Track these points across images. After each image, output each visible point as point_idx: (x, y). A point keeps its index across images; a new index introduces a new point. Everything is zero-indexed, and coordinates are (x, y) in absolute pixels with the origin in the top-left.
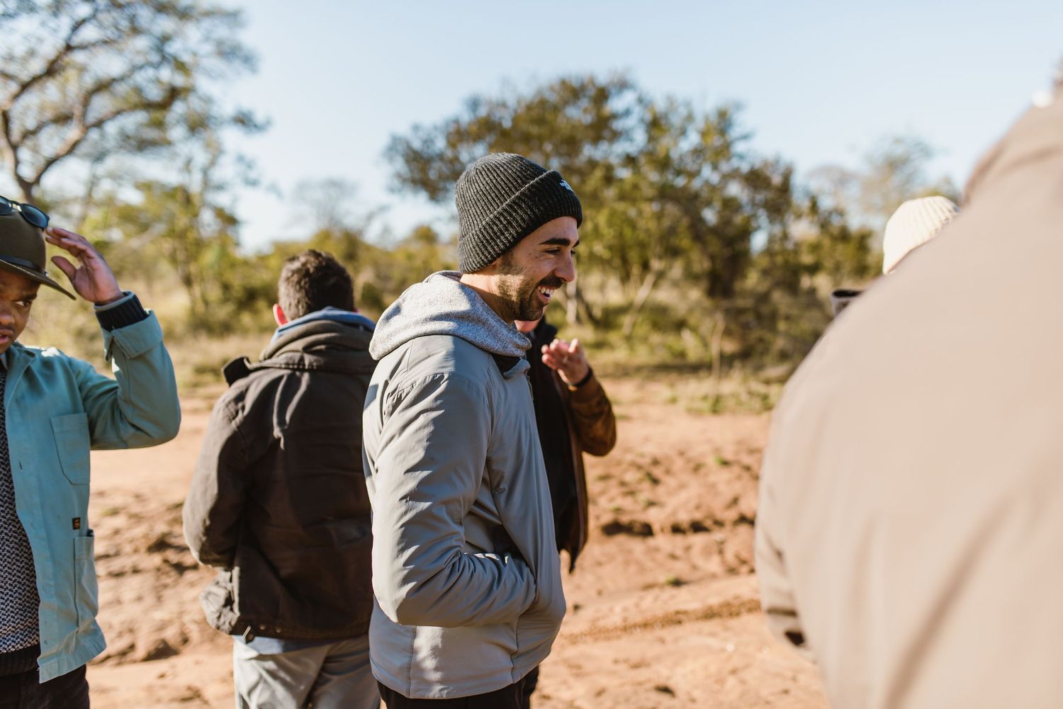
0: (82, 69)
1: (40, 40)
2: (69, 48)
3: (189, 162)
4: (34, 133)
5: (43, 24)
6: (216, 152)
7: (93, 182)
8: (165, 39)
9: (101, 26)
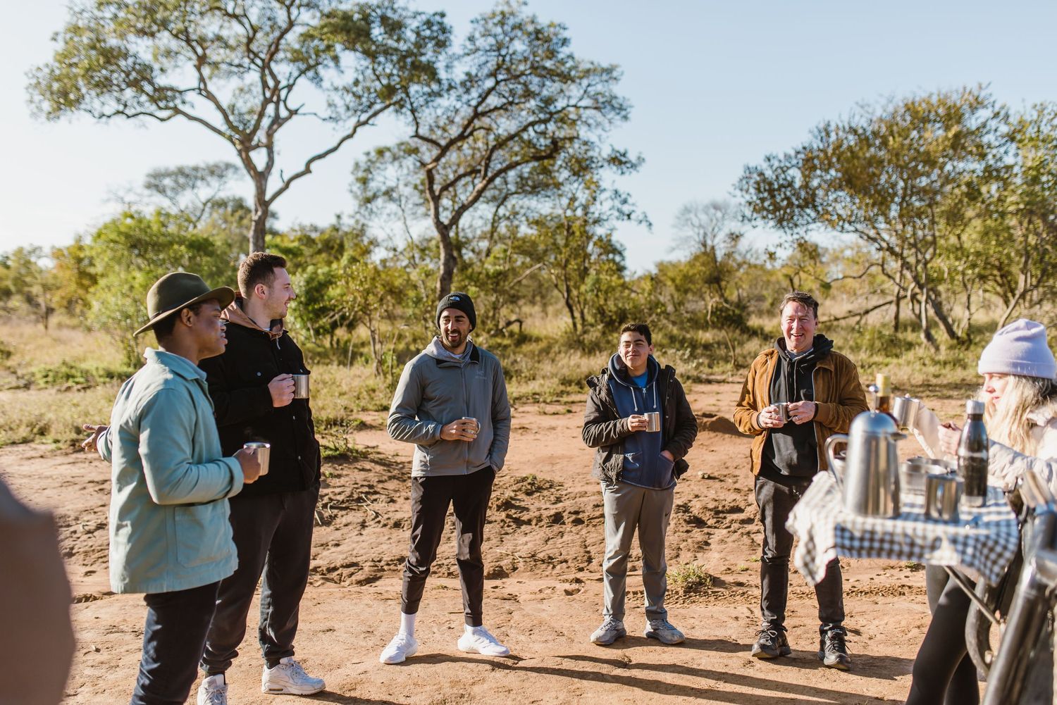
0: (489, 130)
1: (457, 111)
2: (477, 115)
3: (573, 199)
4: (453, 183)
5: (459, 98)
6: (594, 189)
7: (496, 220)
8: (549, 101)
9: (500, 95)
